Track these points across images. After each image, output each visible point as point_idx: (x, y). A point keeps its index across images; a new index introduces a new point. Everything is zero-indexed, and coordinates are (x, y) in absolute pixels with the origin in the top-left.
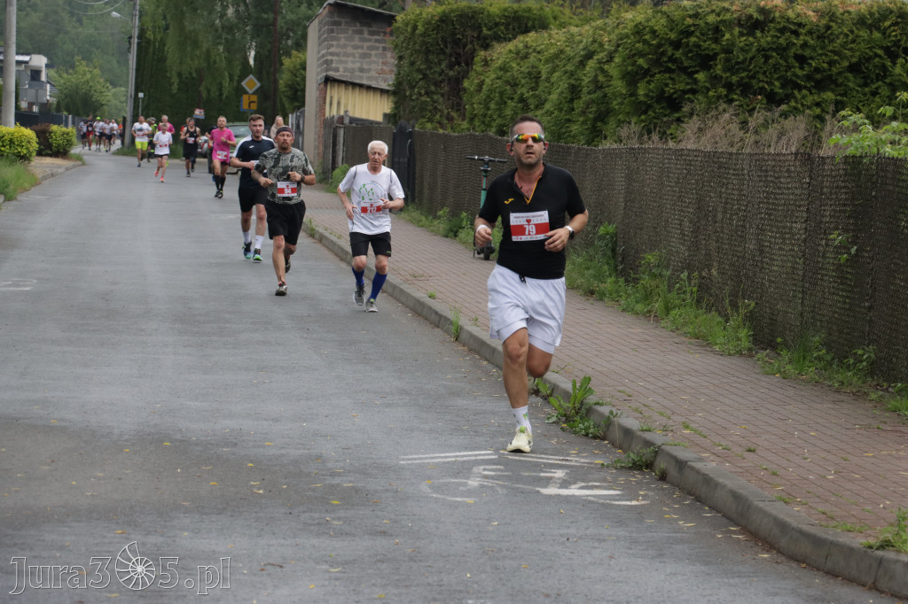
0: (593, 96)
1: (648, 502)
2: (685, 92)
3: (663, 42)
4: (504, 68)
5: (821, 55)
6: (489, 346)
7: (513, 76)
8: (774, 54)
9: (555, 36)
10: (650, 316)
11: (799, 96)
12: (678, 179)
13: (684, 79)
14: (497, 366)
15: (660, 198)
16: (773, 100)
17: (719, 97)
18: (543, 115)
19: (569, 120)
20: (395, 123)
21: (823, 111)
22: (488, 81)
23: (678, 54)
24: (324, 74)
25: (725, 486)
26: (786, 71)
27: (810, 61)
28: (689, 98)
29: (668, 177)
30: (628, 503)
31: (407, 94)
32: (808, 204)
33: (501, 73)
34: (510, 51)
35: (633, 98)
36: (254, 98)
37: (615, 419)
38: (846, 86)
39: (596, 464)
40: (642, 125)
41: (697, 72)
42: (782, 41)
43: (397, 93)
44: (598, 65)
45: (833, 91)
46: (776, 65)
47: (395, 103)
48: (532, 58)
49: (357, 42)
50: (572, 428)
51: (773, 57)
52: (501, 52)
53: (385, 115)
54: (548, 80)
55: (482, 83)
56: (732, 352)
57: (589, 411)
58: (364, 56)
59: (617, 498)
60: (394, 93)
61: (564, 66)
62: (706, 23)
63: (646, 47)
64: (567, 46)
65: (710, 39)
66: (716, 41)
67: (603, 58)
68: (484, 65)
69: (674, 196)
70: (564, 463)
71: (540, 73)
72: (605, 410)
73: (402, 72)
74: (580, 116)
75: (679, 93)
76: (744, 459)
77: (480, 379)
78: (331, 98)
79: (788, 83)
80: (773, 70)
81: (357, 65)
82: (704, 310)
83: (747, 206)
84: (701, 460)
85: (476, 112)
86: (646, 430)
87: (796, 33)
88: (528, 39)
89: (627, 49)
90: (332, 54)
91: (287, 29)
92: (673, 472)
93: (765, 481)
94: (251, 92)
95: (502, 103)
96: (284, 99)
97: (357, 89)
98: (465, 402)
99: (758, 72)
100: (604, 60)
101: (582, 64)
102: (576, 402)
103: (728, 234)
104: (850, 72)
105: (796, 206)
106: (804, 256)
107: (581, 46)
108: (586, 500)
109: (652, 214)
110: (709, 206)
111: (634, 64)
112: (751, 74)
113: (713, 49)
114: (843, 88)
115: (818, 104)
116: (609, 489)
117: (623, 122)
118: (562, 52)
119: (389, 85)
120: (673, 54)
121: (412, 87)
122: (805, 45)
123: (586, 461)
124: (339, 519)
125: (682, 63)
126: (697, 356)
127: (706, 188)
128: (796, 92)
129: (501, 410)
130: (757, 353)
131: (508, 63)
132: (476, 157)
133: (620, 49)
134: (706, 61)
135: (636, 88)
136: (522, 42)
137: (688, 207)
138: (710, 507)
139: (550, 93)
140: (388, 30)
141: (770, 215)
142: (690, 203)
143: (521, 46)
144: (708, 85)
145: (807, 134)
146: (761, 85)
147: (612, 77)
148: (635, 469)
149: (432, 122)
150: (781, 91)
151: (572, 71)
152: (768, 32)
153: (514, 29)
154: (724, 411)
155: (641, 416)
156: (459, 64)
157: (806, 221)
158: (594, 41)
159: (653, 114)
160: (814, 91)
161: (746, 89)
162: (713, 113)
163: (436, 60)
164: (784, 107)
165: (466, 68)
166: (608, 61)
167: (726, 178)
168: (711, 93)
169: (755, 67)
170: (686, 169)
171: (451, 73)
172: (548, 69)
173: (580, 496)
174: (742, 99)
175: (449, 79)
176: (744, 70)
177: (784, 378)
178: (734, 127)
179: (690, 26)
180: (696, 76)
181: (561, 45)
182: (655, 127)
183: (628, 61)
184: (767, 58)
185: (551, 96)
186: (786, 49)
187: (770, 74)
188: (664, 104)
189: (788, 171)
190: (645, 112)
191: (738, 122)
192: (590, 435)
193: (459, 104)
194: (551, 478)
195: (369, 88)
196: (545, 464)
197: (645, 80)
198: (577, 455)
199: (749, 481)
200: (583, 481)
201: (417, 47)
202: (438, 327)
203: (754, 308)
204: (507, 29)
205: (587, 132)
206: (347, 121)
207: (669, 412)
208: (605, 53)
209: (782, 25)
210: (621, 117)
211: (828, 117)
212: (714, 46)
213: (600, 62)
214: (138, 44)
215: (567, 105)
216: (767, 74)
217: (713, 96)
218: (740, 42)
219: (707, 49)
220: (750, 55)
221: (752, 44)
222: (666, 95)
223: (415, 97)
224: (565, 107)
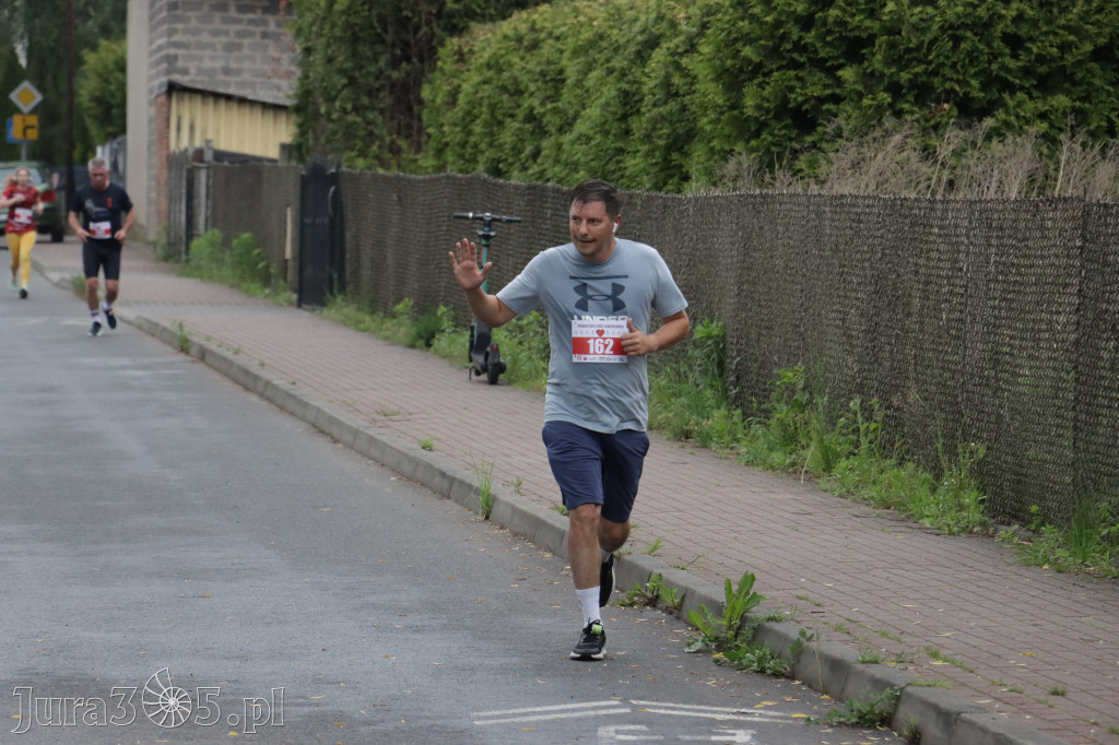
0: (664, 110)
2: (821, 100)
3: (784, 18)
4: (495, 65)
5: (1046, 34)
7: (514, 78)
8: (969, 34)
10: (796, 472)
11: (1011, 103)
13: (820, 80)
16: (969, 111)
17: (880, 109)
18: (573, 142)
19: (621, 151)
20: (301, 159)
21: (1052, 126)
22: (467, 87)
23: (810, 38)
24: (164, 79)
26: (990, 62)
27: (1029, 45)
28: (828, 111)
31: (323, 109)
32: (1081, 283)
33: (489, 74)
34: (506, 37)
35: (736, 112)
36: (33, 120)
38: (1089, 84)
39: (796, 719)
40: (757, 155)
41: (841, 67)
42: (982, 12)
43: (303, 109)
44: (670, 58)
45: (1067, 93)
46: (972, 52)
47: (300, 126)
48: (547, 49)
49: (217, 24)
50: (733, 660)
51: (964, 38)
52: (486, 39)
53: (284, 147)
54: (579, 83)
55: (455, 92)
56: (955, 529)
57: (759, 632)
58: (231, 47)
60: (298, 110)
61: (608, 61)
63: (755, 25)
64: (611, 27)
66: (872, 14)
67: (677, 47)
68: (458, 61)
70: (742, 718)
71: (561, 72)
72: (791, 631)
73: (311, 74)
74: (642, 143)
75: (813, 102)
76: (1051, 707)
78: (179, 119)
79: (989, 81)
80: (967, 61)
81: (219, 64)
82: (894, 461)
83: (966, 287)
84: (980, 709)
85: (448, 139)
86: (871, 662)
88: (535, 17)
89: (722, 30)
90: (176, 45)
91: (87, 4)
92: (933, 730)
94: (26, 109)
95: (496, 124)
96: (89, 121)
97: (222, 104)
99: (942, 65)
100: (680, 50)
101: (641, 57)
102: (734, 618)
103: (932, 334)
104: (1096, 60)
105: (1058, 285)
106: (1075, 367)
107: (637, 27)
109: (789, 303)
110: (896, 289)
111: (736, 55)
112: (930, 68)
113: (867, 28)
114: (1085, 87)
115: (1043, 116)
117: (724, 151)
118: (601, 37)
119: (289, 97)
120: (801, 38)
121: (331, 99)
122: (1020, 18)
123: (776, 714)
125: (816, 52)
126: (900, 536)
127: (889, 259)
128: (1006, 96)
130: (996, 530)
131: (502, 56)
132: (471, 215)
133: (710, 31)
134: (855, 49)
135: (741, 95)
136: (526, 21)
137: (856, 291)
139: (584, 106)
140: (282, 4)
141: (1011, 301)
142: (859, 284)
143: (523, 28)
144: (860, 88)
145: (1034, 167)
146: (948, 85)
147: (695, 77)
148: (862, 727)
149: (365, 157)
150: (982, 95)
151: (623, 69)
154: (983, 627)
155: (847, 637)
156: (408, 59)
157: (1078, 310)
158: (660, 18)
159: (770, 138)
160: (1035, 94)
161: (923, 93)
162: (878, 133)
163: (369, 54)
164: (989, 122)
165: (418, 65)
166: (686, 51)
167: (926, 242)
168: (866, 102)
169: (938, 56)
170: (851, 228)
171: (395, 75)
172: (579, 67)
174: (916, 109)
175: (393, 86)
176: (920, 62)
177: (1059, 572)
178: (913, 156)
180: (840, 73)
181: (599, 27)
182: (780, 158)
183: (726, 51)
184: (957, 40)
185: (588, 110)
186: (987, 25)
187: (963, 66)
188: (789, 121)
189: (1042, 228)
190: (757, 135)
191: (917, 147)
192: (769, 672)
193: (409, 127)
195: (242, 101)
197: (756, 81)
201: (338, 32)
202: (448, 497)
203: (986, 456)
205: (655, 169)
206: (209, 157)
207: (894, 632)
208: (682, 38)
210: (715, 143)
211: (1063, 137)
212: (868, 23)
213: (673, 53)
215: (616, 125)
216: (959, 67)
217: (870, 106)
218: (912, 15)
219: (858, 27)
220: (928, 37)
221: (932, 18)
222: (792, 105)
223: (335, 116)
224: (615, 128)
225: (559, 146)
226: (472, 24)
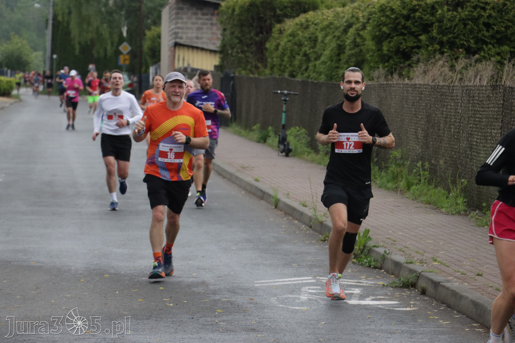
0: (353, 52)
1: (417, 308)
2: (413, 48)
3: (398, 16)
4: (293, 35)
5: (500, 22)
6: (298, 211)
7: (299, 40)
8: (470, 22)
9: (327, 14)
10: (397, 191)
11: (486, 49)
12: (414, 103)
13: (412, 40)
14: (305, 224)
15: (401, 115)
16: (470, 52)
17: (435, 51)
18: (320, 64)
19: (337, 67)
20: (222, 71)
21: (502, 58)
22: (282, 43)
23: (409, 23)
24: (173, 41)
25: (467, 298)
26: (478, 33)
27: (493, 27)
28: (416, 52)
29: (407, 102)
30: (405, 309)
31: (230, 52)
32: (502, 118)
33: (291, 38)
34: (297, 24)
35: (380, 52)
36: (127, 57)
37: (389, 256)
39: (379, 285)
40: (387, 69)
41: (420, 35)
42: (475, 14)
43: (222, 51)
44: (356, 32)
45: (508, 45)
46: (471, 29)
47: (221, 58)
48: (312, 29)
49: (194, 20)
50: (359, 262)
51: (469, 24)
52: (290, 25)
53: (215, 66)
54: (323, 42)
55: (278, 45)
56: (454, 213)
57: (370, 251)
58: (199, 29)
59: (397, 306)
60: (221, 52)
61: (333, 33)
62: (426, 4)
63: (387, 19)
64: (335, 20)
65: (428, 14)
66: (433, 15)
67: (359, 27)
68: (279, 33)
69: (410, 114)
70: (358, 284)
71: (317, 37)
72: (381, 250)
73: (226, 39)
74: (345, 64)
75: (409, 48)
76: (476, 280)
77: (295, 232)
78: (179, 56)
79: (478, 41)
80: (469, 33)
81: (194, 35)
82: (433, 186)
83: (461, 119)
84: (448, 281)
85: (274, 63)
86: (410, 263)
87: (484, 9)
88: (308, 16)
89: (375, 21)
90: (178, 28)
91: (148, 13)
92: (430, 289)
93: (492, 294)
94: (125, 52)
95: (292, 57)
96: (147, 57)
97: (195, 50)
98: (288, 247)
99: (460, 34)
100: (360, 29)
101: (345, 31)
102: (361, 245)
103: (448, 137)
105: (494, 119)
107: (344, 20)
108: (377, 308)
109: (396, 126)
110: (435, 120)
111: (380, 30)
112: (455, 35)
113: (431, 20)
115: (498, 54)
116: (390, 301)
117: (375, 67)
118: (331, 24)
119: (217, 47)
120: (405, 24)
121: (233, 48)
122: (490, 16)
123: (372, 283)
124: (224, 321)
125: (411, 29)
126: (432, 215)
127: (432, 108)
128: (484, 46)
129: (312, 251)
130: (470, 213)
131: (295, 31)
132: (279, 92)
133: (371, 21)
134: (426, 28)
135: (382, 46)
136: (304, 18)
137: (420, 121)
138: (457, 311)
139: (324, 50)
140: (216, 12)
141: (477, 125)
142: (422, 118)
143: (303, 20)
144: (428, 43)
145: (493, 73)
146: (462, 42)
147: (365, 39)
148: (404, 288)
149: (245, 70)
150: (475, 46)
151: (338, 36)
152: (466, 8)
153: (296, 10)
154: (457, 250)
155: (403, 253)
156: (262, 33)
157: (501, 128)
158: (353, 16)
159: (393, 62)
160: (496, 45)
161: (452, 45)
162: (433, 60)
163: (247, 31)
164: (477, 56)
165: (266, 35)
166: (362, 29)
167: (446, 102)
168: (430, 48)
169: (457, 31)
170: (419, 97)
171: (257, 39)
172: (323, 35)
173: (373, 305)
174: (449, 51)
175: (256, 43)
176: (451, 33)
178: (446, 69)
179: (415, 6)
180: (420, 37)
181: (331, 20)
182: (395, 70)
183: (376, 29)
184: (465, 25)
185: (325, 52)
186: (477, 19)
187: (467, 35)
188: (400, 56)
189: (488, 97)
190: (388, 61)
191: (448, 66)
192: (372, 266)
193: (263, 58)
194: (352, 294)
195: (202, 49)
196: (347, 285)
197: (388, 40)
198: (366, 279)
199: (483, 295)
200: (372, 295)
201: (235, 22)
202: (263, 199)
203: (467, 184)
204: (292, 10)
206: (189, 70)
207: (422, 251)
208: (361, 24)
209: (474, 4)
210: (372, 64)
211: (506, 62)
212: (431, 18)
213: (357, 30)
214: (53, 24)
215: (336, 57)
216: (466, 35)
217: (431, 50)
218: (448, 15)
219: (427, 20)
220: (454, 23)
221: (456, 16)
222: (401, 50)
223: (234, 54)
224: (335, 59)
225: (315, 66)
226: (285, 19)
